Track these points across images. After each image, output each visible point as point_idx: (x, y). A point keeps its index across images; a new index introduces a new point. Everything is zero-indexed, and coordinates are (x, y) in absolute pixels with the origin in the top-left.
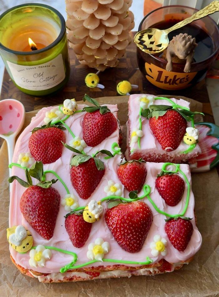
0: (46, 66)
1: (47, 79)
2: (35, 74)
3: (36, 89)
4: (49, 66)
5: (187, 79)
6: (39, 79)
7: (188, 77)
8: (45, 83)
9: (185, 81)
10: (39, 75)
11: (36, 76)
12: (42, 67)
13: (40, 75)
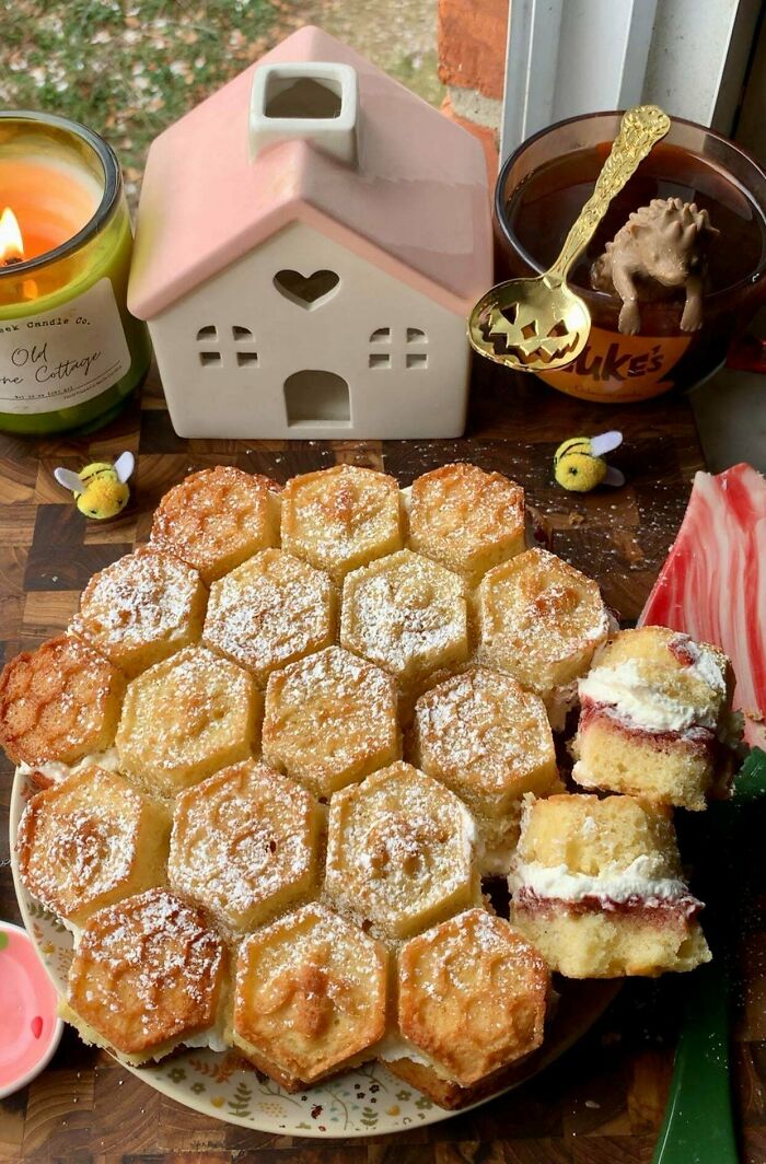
0: (52, 323)
1: (63, 369)
2: (18, 351)
3: (26, 408)
4: (66, 321)
5: (654, 361)
6: (31, 368)
7: (658, 354)
8: (56, 384)
9: (650, 370)
10: (30, 354)
11: (20, 358)
12: (38, 324)
13: (36, 355)
